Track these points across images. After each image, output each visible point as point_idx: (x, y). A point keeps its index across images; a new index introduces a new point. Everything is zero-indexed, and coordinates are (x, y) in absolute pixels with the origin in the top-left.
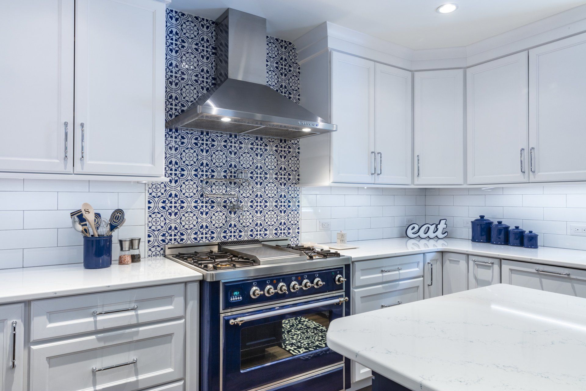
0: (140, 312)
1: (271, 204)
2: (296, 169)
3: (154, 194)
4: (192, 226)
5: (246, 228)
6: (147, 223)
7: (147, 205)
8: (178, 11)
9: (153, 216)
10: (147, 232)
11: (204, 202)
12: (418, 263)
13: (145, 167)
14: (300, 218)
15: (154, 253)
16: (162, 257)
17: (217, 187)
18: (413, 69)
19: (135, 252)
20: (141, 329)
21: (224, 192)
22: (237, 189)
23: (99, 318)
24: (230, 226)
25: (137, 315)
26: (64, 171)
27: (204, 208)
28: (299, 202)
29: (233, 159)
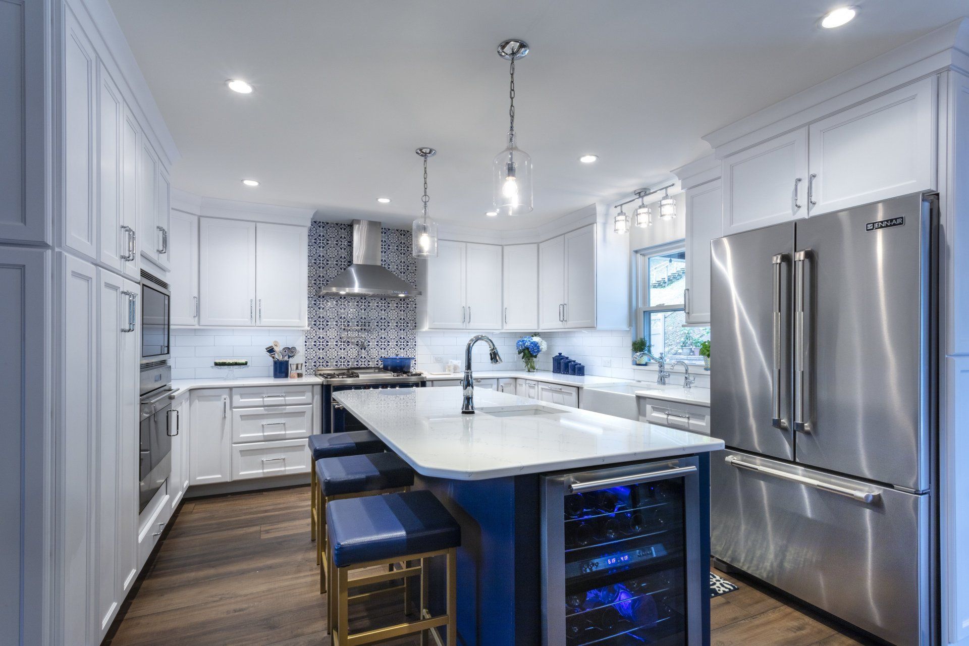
0: (287, 398)
1: (392, 344)
2: (413, 319)
3: (308, 337)
4: (334, 357)
5: (373, 360)
6: (305, 354)
7: (305, 344)
8: (324, 222)
9: (308, 350)
10: (305, 360)
11: (343, 342)
12: (492, 385)
13: (295, 321)
14: (416, 353)
15: (309, 373)
16: (314, 376)
17: (352, 332)
18: (503, 244)
19: (300, 372)
20: (287, 407)
21: (357, 335)
22: (367, 334)
23: (265, 399)
24: (361, 357)
25: (285, 400)
26: (250, 325)
27: (342, 346)
28: (415, 342)
29: (364, 314)
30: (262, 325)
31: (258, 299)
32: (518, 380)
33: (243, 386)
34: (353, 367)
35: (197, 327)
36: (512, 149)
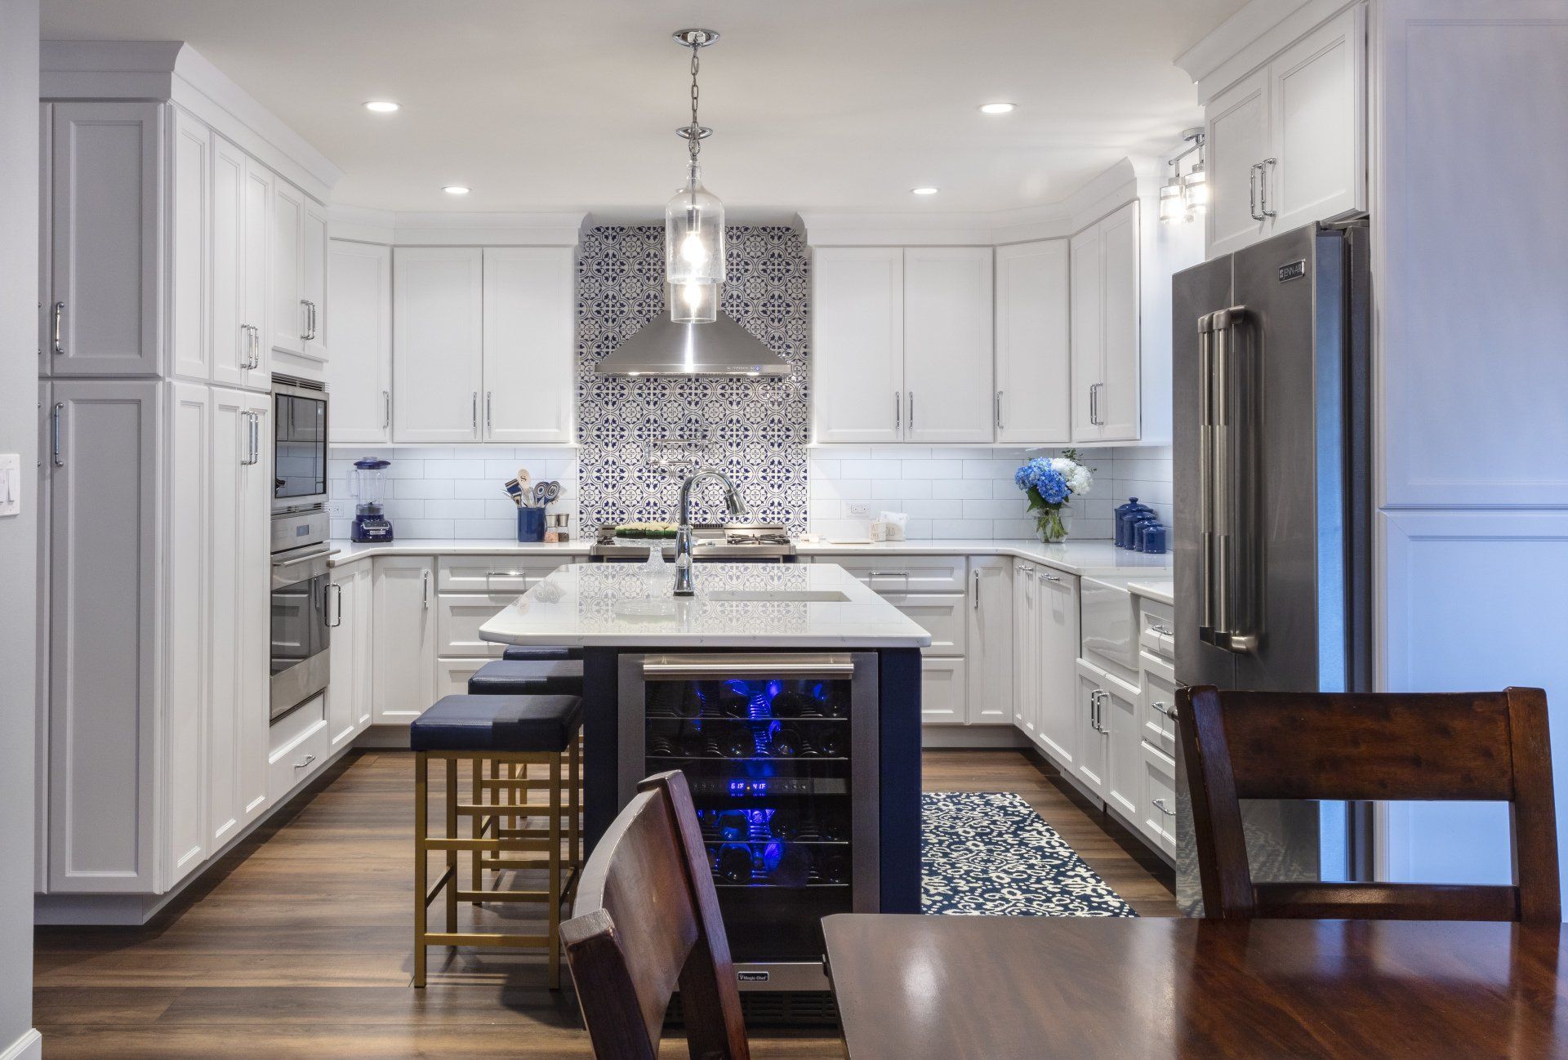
0: (528, 579)
1: (755, 474)
2: (800, 420)
3: (586, 461)
4: (635, 502)
5: (714, 509)
6: (578, 496)
7: (579, 475)
8: (616, 226)
9: (586, 488)
10: (578, 507)
11: (652, 471)
12: (952, 569)
13: (551, 432)
14: (808, 496)
15: (587, 534)
17: (670, 451)
18: (994, 242)
19: (562, 530)
21: (680, 457)
22: (700, 453)
23: (491, 579)
26: (473, 440)
27: (652, 479)
28: (805, 472)
29: (694, 412)
30: (492, 440)
31: (486, 390)
32: (1016, 561)
33: (454, 552)
35: (390, 445)
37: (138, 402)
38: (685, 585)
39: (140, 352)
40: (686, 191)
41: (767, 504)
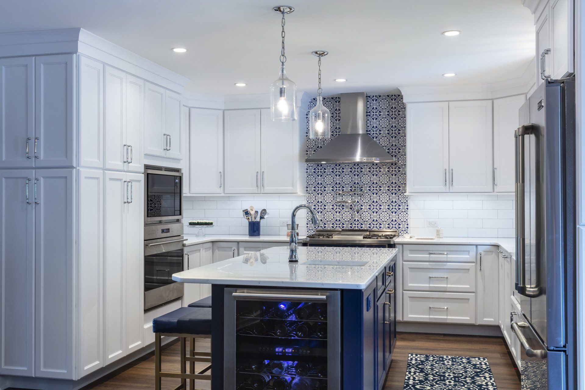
1: (384, 207)
2: (405, 182)
3: (309, 201)
4: (331, 220)
6: (306, 217)
9: (309, 213)
10: (306, 221)
11: (338, 206)
12: (469, 252)
13: (289, 189)
14: (409, 217)
15: (310, 233)
17: (346, 197)
21: (350, 200)
22: (359, 198)
24: (355, 220)
26: (257, 192)
27: (338, 209)
28: (408, 206)
29: (356, 179)
30: (265, 192)
31: (262, 171)
32: (499, 248)
33: (245, 241)
34: (347, 229)
35: (223, 195)
36: (283, 79)
37: (66, 177)
38: (294, 257)
39: (66, 157)
40: (280, 79)
41: (390, 220)
